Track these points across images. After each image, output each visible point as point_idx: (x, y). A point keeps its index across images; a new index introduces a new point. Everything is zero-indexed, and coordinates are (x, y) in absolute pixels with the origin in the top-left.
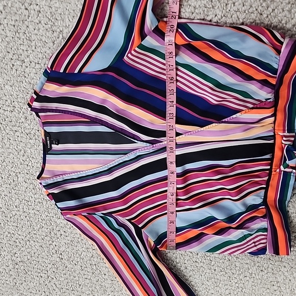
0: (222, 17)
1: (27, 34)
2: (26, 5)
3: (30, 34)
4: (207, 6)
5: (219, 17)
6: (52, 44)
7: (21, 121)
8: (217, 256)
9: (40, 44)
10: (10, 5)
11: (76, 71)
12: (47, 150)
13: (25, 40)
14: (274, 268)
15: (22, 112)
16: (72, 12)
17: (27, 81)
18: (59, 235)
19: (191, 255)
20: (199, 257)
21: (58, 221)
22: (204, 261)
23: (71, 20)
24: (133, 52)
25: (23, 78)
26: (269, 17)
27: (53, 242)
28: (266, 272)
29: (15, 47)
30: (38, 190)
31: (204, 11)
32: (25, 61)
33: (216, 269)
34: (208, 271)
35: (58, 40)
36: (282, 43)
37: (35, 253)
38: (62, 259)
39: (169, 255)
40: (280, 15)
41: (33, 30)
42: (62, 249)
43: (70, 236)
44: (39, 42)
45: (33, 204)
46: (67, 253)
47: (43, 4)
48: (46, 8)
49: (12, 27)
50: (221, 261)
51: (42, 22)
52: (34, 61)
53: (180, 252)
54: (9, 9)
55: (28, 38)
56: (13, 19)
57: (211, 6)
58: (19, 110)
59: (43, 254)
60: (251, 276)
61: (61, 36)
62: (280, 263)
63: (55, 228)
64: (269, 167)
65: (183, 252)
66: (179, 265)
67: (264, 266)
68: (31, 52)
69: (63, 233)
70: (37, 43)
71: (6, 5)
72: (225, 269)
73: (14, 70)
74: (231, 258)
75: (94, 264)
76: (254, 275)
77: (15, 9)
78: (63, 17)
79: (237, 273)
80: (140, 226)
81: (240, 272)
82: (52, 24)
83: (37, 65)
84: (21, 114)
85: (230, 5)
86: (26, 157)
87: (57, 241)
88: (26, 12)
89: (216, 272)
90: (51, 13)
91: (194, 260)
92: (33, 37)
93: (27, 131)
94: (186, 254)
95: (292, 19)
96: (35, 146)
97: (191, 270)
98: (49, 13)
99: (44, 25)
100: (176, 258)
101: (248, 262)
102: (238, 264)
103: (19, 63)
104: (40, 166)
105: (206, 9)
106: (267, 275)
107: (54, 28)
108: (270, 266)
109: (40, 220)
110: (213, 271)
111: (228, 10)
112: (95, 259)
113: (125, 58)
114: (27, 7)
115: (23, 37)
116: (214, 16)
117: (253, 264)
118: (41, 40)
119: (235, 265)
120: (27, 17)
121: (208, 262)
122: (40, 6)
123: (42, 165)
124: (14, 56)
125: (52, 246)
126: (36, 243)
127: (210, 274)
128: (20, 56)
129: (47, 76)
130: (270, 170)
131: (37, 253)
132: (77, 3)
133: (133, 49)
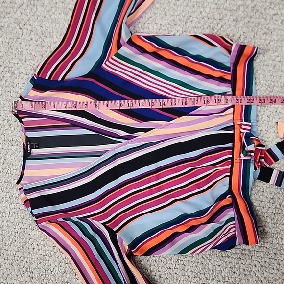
0: (183, 33)
1: (19, 50)
2: (21, 25)
3: (22, 50)
4: (171, 23)
5: (181, 32)
6: (41, 57)
7: (5, 129)
8: (190, 259)
9: (30, 58)
10: (6, 26)
11: (60, 79)
12: (27, 156)
13: (17, 54)
14: (245, 268)
15: (7, 120)
16: (60, 30)
17: (15, 91)
18: (32, 250)
19: (165, 260)
20: (172, 262)
21: (32, 233)
22: (178, 266)
23: (58, 37)
24: (110, 60)
25: (12, 88)
26: (220, 31)
27: (24, 258)
28: (238, 273)
29: (7, 61)
30: (14, 199)
31: (168, 28)
32: (15, 72)
33: (190, 274)
34: (182, 278)
35: (46, 53)
36: (232, 45)
37: (4, 273)
38: (32, 278)
39: (143, 263)
40: (228, 30)
41: (25, 46)
42: (34, 266)
43: (43, 249)
44: (29, 56)
45: (7, 216)
46: (38, 270)
47: (36, 25)
48: (38, 28)
49: (7, 44)
50: (194, 265)
51: (33, 39)
52: (23, 72)
53: (154, 258)
54: (5, 29)
55: (19, 53)
56: (8, 37)
57: (173, 24)
58: (4, 117)
59: (13, 273)
60: (224, 279)
61: (49, 50)
62: (250, 261)
63: (28, 240)
64: (231, 156)
65: (157, 258)
66: (153, 273)
67: (236, 267)
68: (21, 64)
69: (35, 246)
70: (27, 57)
71: (3, 26)
72: (199, 274)
73: (4, 81)
74: (203, 260)
75: (66, 280)
76: (227, 278)
77: (10, 29)
78: (51, 35)
79: (211, 278)
80: (115, 229)
81: (214, 277)
82: (42, 40)
83: (25, 76)
84: (6, 122)
85: (188, 23)
86: (6, 164)
87: (28, 256)
88: (20, 32)
89: (190, 279)
90: (41, 31)
91: (168, 266)
92: (25, 52)
93: (10, 138)
94: (160, 261)
95: (238, 33)
96: (16, 152)
97: (165, 279)
98: (40, 32)
99: (35, 42)
100: (150, 266)
101: (220, 263)
102: (210, 267)
103: (9, 75)
104: (19, 173)
105: (170, 26)
106: (239, 277)
107: (44, 44)
108: (242, 265)
109: (13, 233)
110: (187, 277)
111: (187, 27)
112: (68, 275)
113: (104, 65)
114: (21, 27)
115: (15, 52)
116: (176, 31)
117: (225, 265)
118: (31, 54)
119: (208, 269)
120: (20, 35)
121: (181, 267)
122: (32, 26)
123: (21, 172)
124: (6, 68)
125: (23, 264)
126: (6, 261)
127: (185, 281)
128: (11, 69)
129: (34, 83)
130: (232, 158)
131: (7, 272)
132: (64, 23)
133: (110, 57)
